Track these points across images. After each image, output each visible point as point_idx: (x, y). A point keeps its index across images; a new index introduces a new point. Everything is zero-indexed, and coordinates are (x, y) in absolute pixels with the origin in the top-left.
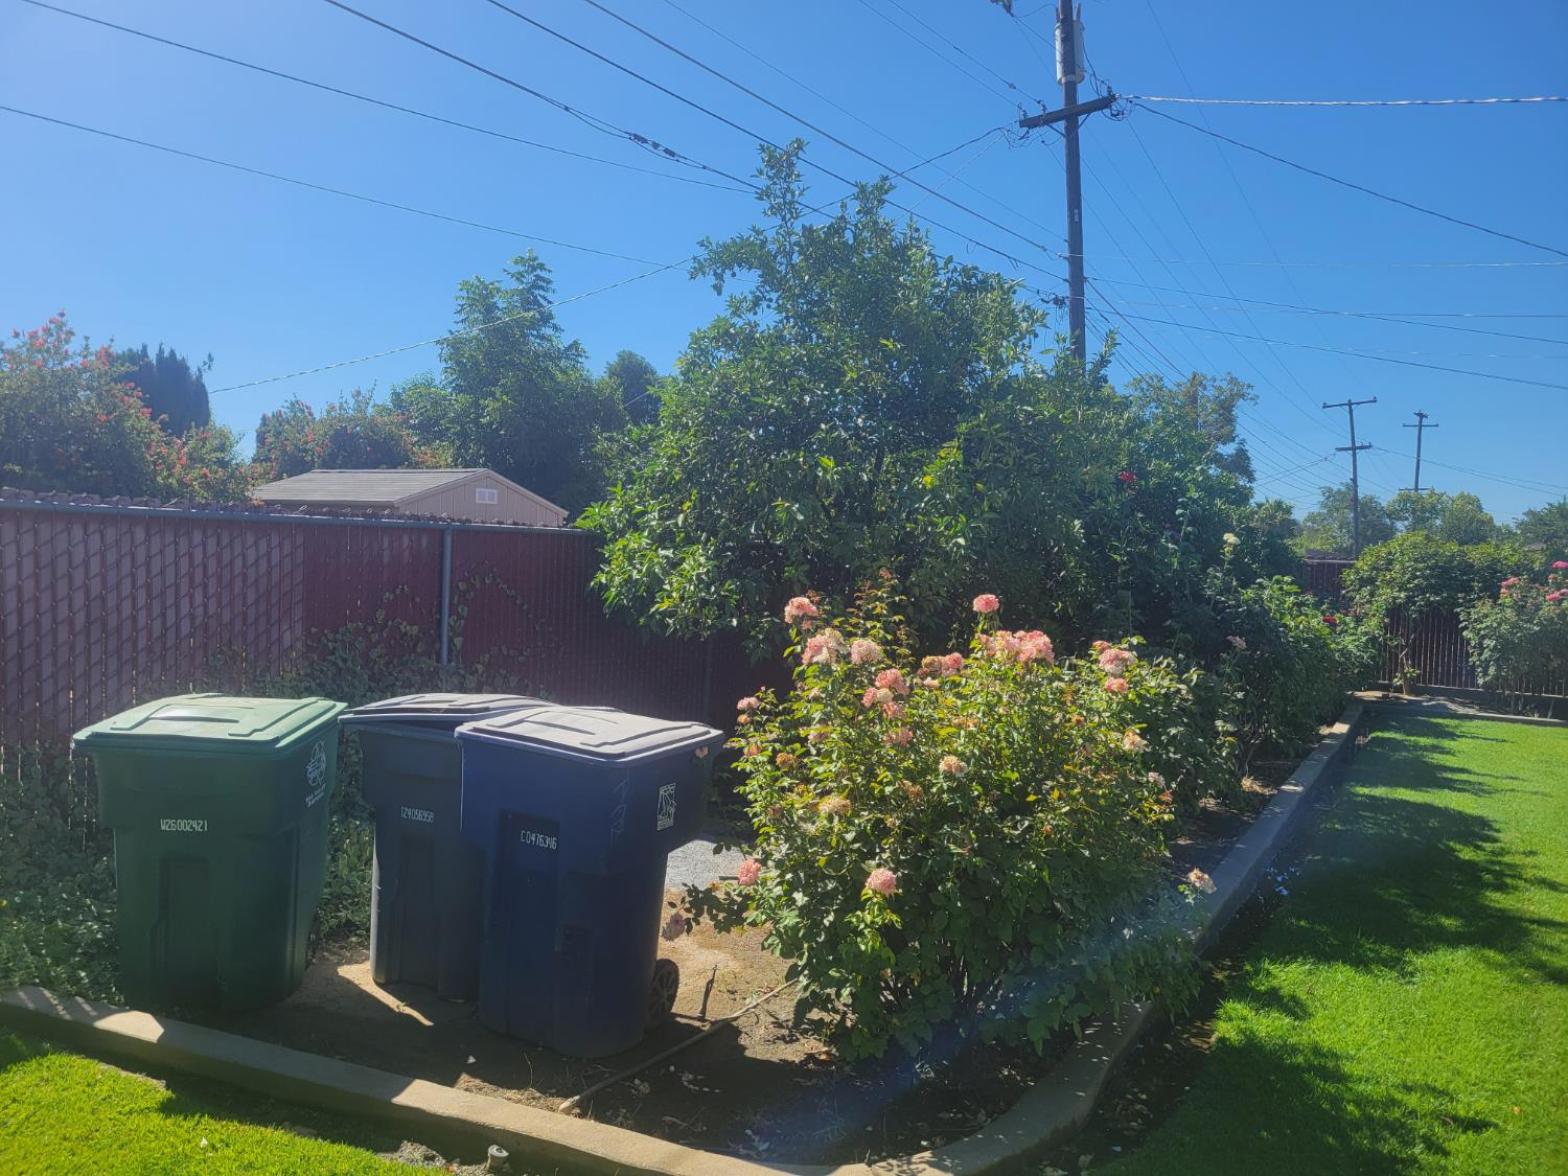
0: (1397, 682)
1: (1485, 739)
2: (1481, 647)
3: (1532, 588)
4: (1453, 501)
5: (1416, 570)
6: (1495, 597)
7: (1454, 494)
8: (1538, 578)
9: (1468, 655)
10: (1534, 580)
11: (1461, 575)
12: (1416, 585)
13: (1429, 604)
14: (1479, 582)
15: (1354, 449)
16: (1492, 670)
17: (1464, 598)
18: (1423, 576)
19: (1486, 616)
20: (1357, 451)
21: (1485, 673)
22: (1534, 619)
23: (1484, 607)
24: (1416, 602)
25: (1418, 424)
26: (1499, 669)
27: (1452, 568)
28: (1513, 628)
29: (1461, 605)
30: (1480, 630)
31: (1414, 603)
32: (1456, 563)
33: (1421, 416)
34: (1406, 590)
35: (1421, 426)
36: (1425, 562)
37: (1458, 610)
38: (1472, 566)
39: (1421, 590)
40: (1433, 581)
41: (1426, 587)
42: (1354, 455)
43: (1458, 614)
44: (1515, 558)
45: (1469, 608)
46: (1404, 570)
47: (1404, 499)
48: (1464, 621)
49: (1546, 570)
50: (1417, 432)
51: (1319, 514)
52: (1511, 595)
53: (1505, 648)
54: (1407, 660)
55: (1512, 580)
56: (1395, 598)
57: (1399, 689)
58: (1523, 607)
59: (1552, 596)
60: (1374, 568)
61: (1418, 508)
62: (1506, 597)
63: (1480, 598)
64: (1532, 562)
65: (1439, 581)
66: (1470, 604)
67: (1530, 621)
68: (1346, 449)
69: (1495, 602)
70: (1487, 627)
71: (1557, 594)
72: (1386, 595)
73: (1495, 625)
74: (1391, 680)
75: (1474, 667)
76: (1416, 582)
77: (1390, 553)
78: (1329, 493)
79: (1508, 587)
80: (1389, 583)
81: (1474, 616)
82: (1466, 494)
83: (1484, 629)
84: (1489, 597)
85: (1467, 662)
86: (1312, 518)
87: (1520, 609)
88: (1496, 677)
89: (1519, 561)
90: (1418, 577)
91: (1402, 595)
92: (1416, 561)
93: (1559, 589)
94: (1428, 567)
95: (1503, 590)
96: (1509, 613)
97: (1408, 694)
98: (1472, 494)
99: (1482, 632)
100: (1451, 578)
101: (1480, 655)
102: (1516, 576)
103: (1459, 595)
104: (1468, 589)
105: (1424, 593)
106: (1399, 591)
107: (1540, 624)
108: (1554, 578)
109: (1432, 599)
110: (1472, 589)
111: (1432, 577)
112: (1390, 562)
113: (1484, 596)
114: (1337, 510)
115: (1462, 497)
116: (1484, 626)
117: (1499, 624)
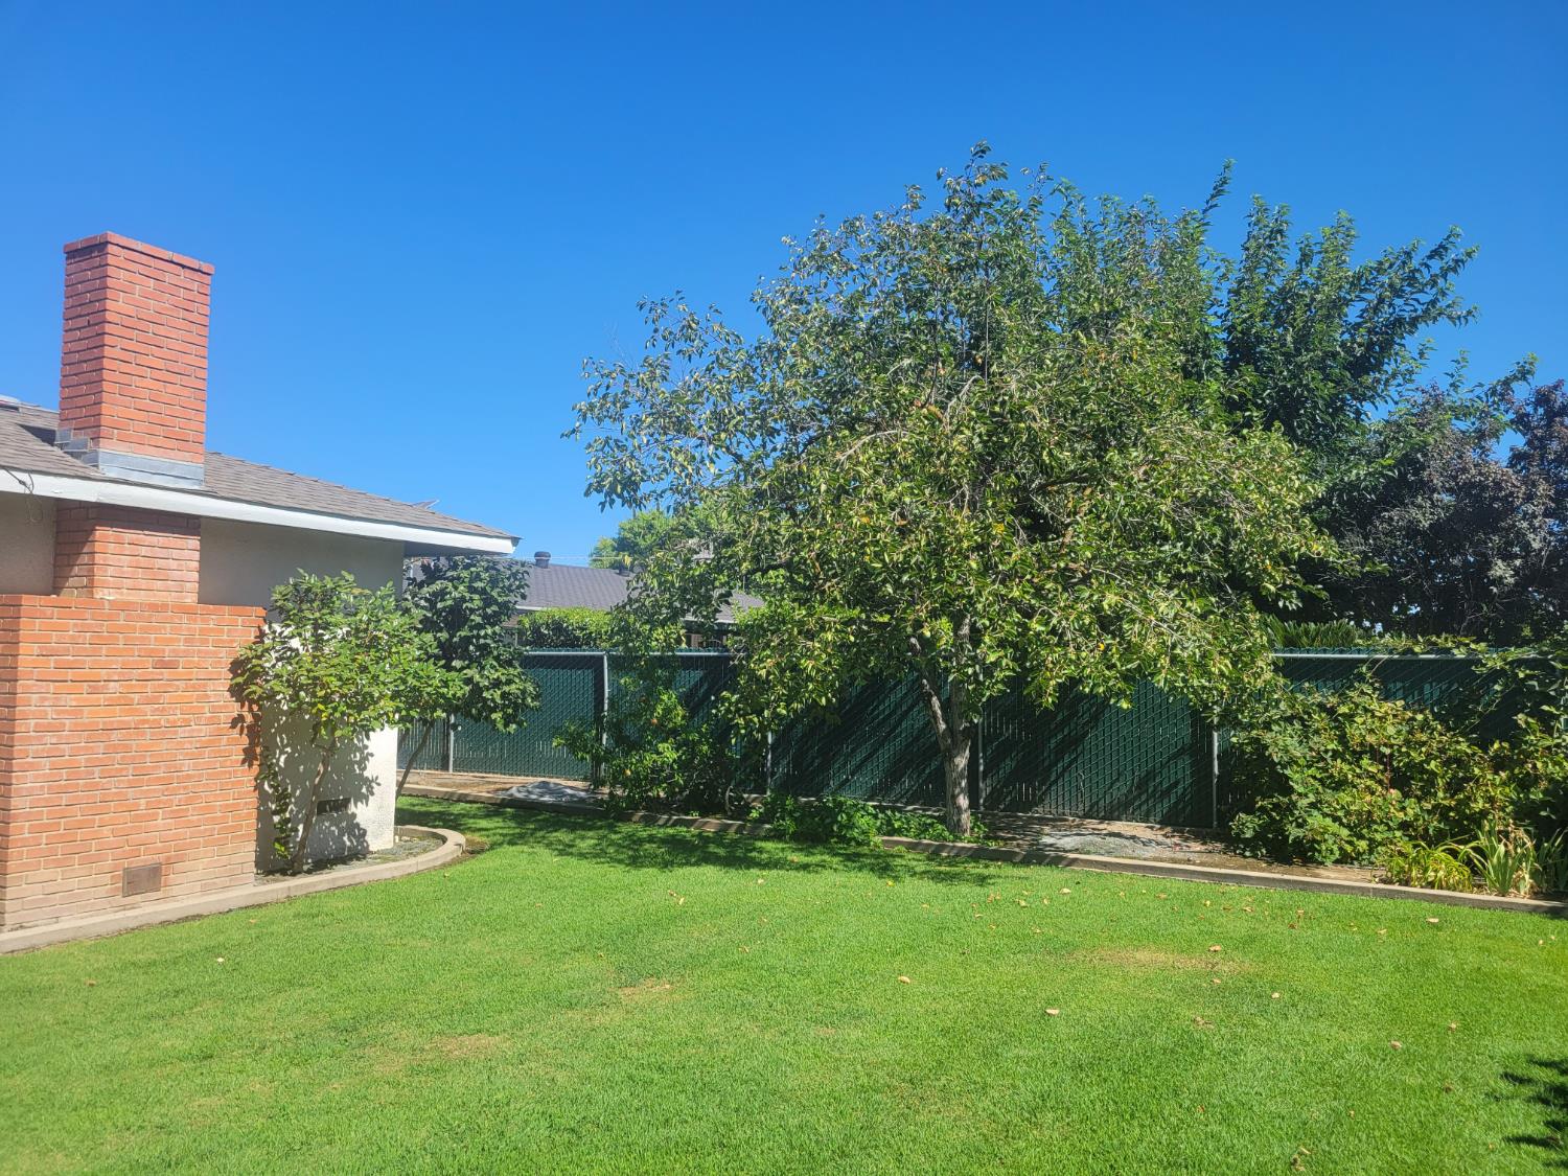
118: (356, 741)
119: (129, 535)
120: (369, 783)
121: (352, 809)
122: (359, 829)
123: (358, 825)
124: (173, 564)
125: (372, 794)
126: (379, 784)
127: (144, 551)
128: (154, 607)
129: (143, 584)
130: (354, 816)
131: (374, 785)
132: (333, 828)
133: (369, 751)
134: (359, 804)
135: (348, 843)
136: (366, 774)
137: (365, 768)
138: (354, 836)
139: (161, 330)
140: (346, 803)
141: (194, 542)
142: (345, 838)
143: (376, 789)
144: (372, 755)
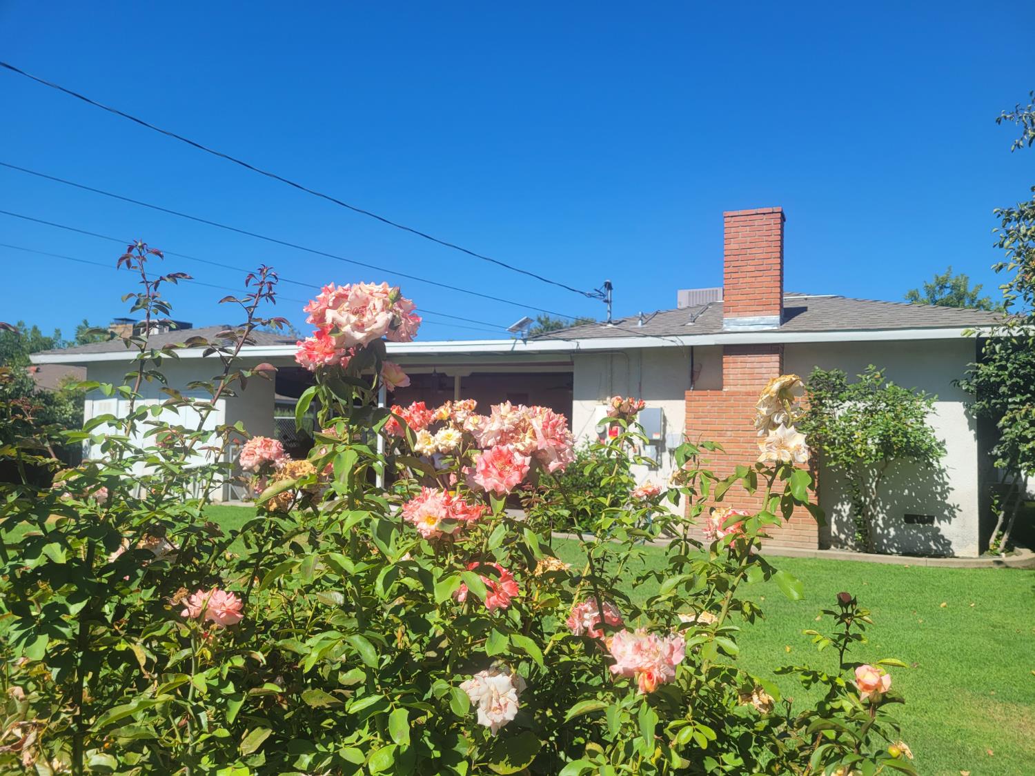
118: (936, 478)
119: (740, 358)
120: (952, 510)
121: (936, 524)
122: (944, 540)
123: (942, 537)
124: (764, 370)
125: (955, 517)
126: (960, 511)
127: (748, 365)
128: (748, 394)
129: (748, 382)
130: (938, 530)
131: (955, 510)
132: (920, 535)
133: (950, 486)
134: (942, 522)
135: (934, 548)
136: (947, 501)
137: (946, 498)
138: (940, 543)
139: (753, 251)
140: (931, 520)
141: (776, 358)
142: (932, 543)
143: (957, 513)
144: (952, 489)
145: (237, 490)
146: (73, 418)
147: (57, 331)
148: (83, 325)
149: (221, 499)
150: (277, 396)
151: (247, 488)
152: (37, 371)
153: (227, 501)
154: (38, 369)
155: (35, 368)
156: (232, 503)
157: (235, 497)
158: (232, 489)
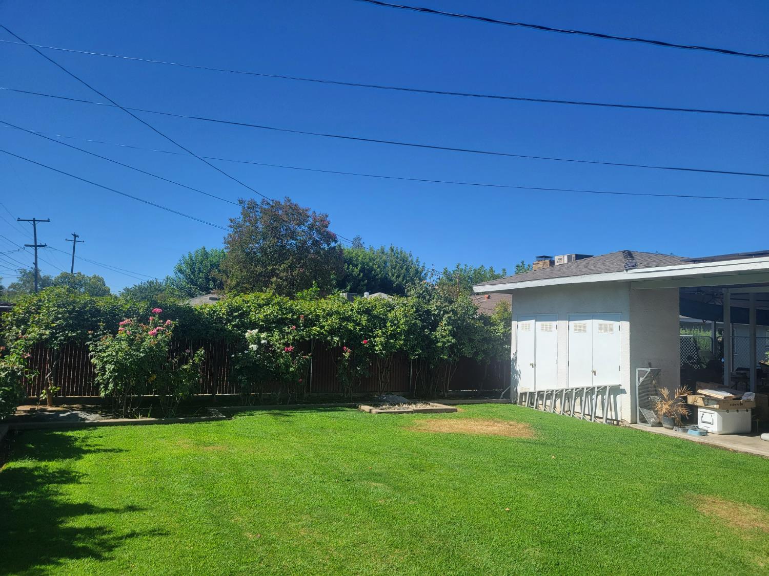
0: (43, 396)
1: (106, 451)
2: (103, 369)
3: (139, 326)
4: (90, 279)
5: (59, 313)
6: (114, 333)
7: (91, 276)
8: (144, 319)
9: (95, 375)
10: (139, 321)
11: (92, 317)
12: (59, 325)
13: (67, 338)
14: (103, 323)
15: (36, 246)
16: (111, 386)
17: (92, 334)
18: (63, 318)
19: (108, 347)
20: (38, 248)
21: (106, 388)
22: (140, 348)
23: (107, 340)
24: (58, 337)
25: (73, 240)
26: (116, 385)
27: (85, 313)
28: (126, 355)
29: (90, 340)
30: (103, 357)
31: (56, 338)
32: (88, 308)
33: (75, 236)
34: (51, 328)
35: (75, 241)
36: (65, 307)
37: (88, 343)
38: (99, 311)
39: (61, 328)
40: (71, 322)
41: (66, 326)
42: (36, 250)
43: (88, 346)
44: (128, 306)
45: (96, 341)
46: (49, 314)
47: (64, 276)
48: (92, 351)
49: (147, 314)
50: (73, 244)
51: (18, 284)
52: (125, 332)
53: (122, 370)
54: (51, 380)
55: (127, 321)
56: (41, 335)
57: (44, 403)
58: (133, 340)
59: (152, 332)
60: (28, 312)
61: (72, 282)
62: (121, 334)
63: (104, 334)
64: (138, 309)
65: (76, 322)
66: (96, 339)
67: (138, 350)
68: (31, 246)
69: (114, 337)
70: (109, 356)
71: (155, 331)
72: (35, 332)
73: (114, 354)
74: (38, 395)
75: (99, 384)
76: (58, 322)
77: (40, 301)
78: (24, 272)
79: (124, 326)
80: (38, 323)
81: (99, 348)
82: (97, 276)
83: (107, 357)
84: (110, 333)
85: (94, 380)
86: (13, 286)
87: (131, 342)
88: (113, 391)
89: (131, 307)
90: (60, 319)
91: (47, 332)
92: (59, 306)
93: (156, 327)
94: (68, 311)
95: (120, 328)
96: (124, 344)
97: (51, 405)
98: (100, 276)
99: (105, 359)
100: (85, 320)
101: (103, 375)
102: (128, 318)
103: (89, 332)
104: (95, 328)
105: (64, 331)
106: (46, 329)
107: (144, 352)
108: (154, 320)
109: (70, 335)
110: (98, 327)
111: (71, 318)
112: (39, 307)
113: (107, 333)
114: (29, 282)
115: (95, 277)
116: (107, 354)
117: (117, 353)
145: (645, 412)
146: (504, 336)
147: (504, 270)
148: (521, 264)
149: (629, 421)
150: (681, 316)
151: (656, 413)
152: (489, 298)
153: (636, 423)
154: (489, 296)
155: (487, 296)
156: (640, 426)
157: (644, 421)
158: (639, 410)
